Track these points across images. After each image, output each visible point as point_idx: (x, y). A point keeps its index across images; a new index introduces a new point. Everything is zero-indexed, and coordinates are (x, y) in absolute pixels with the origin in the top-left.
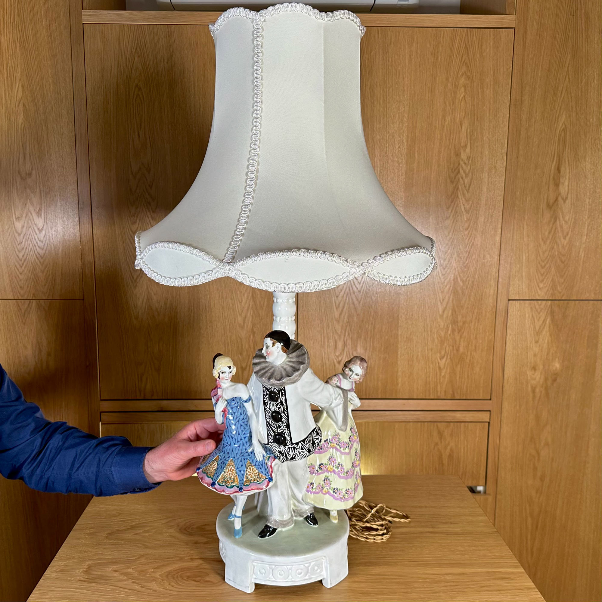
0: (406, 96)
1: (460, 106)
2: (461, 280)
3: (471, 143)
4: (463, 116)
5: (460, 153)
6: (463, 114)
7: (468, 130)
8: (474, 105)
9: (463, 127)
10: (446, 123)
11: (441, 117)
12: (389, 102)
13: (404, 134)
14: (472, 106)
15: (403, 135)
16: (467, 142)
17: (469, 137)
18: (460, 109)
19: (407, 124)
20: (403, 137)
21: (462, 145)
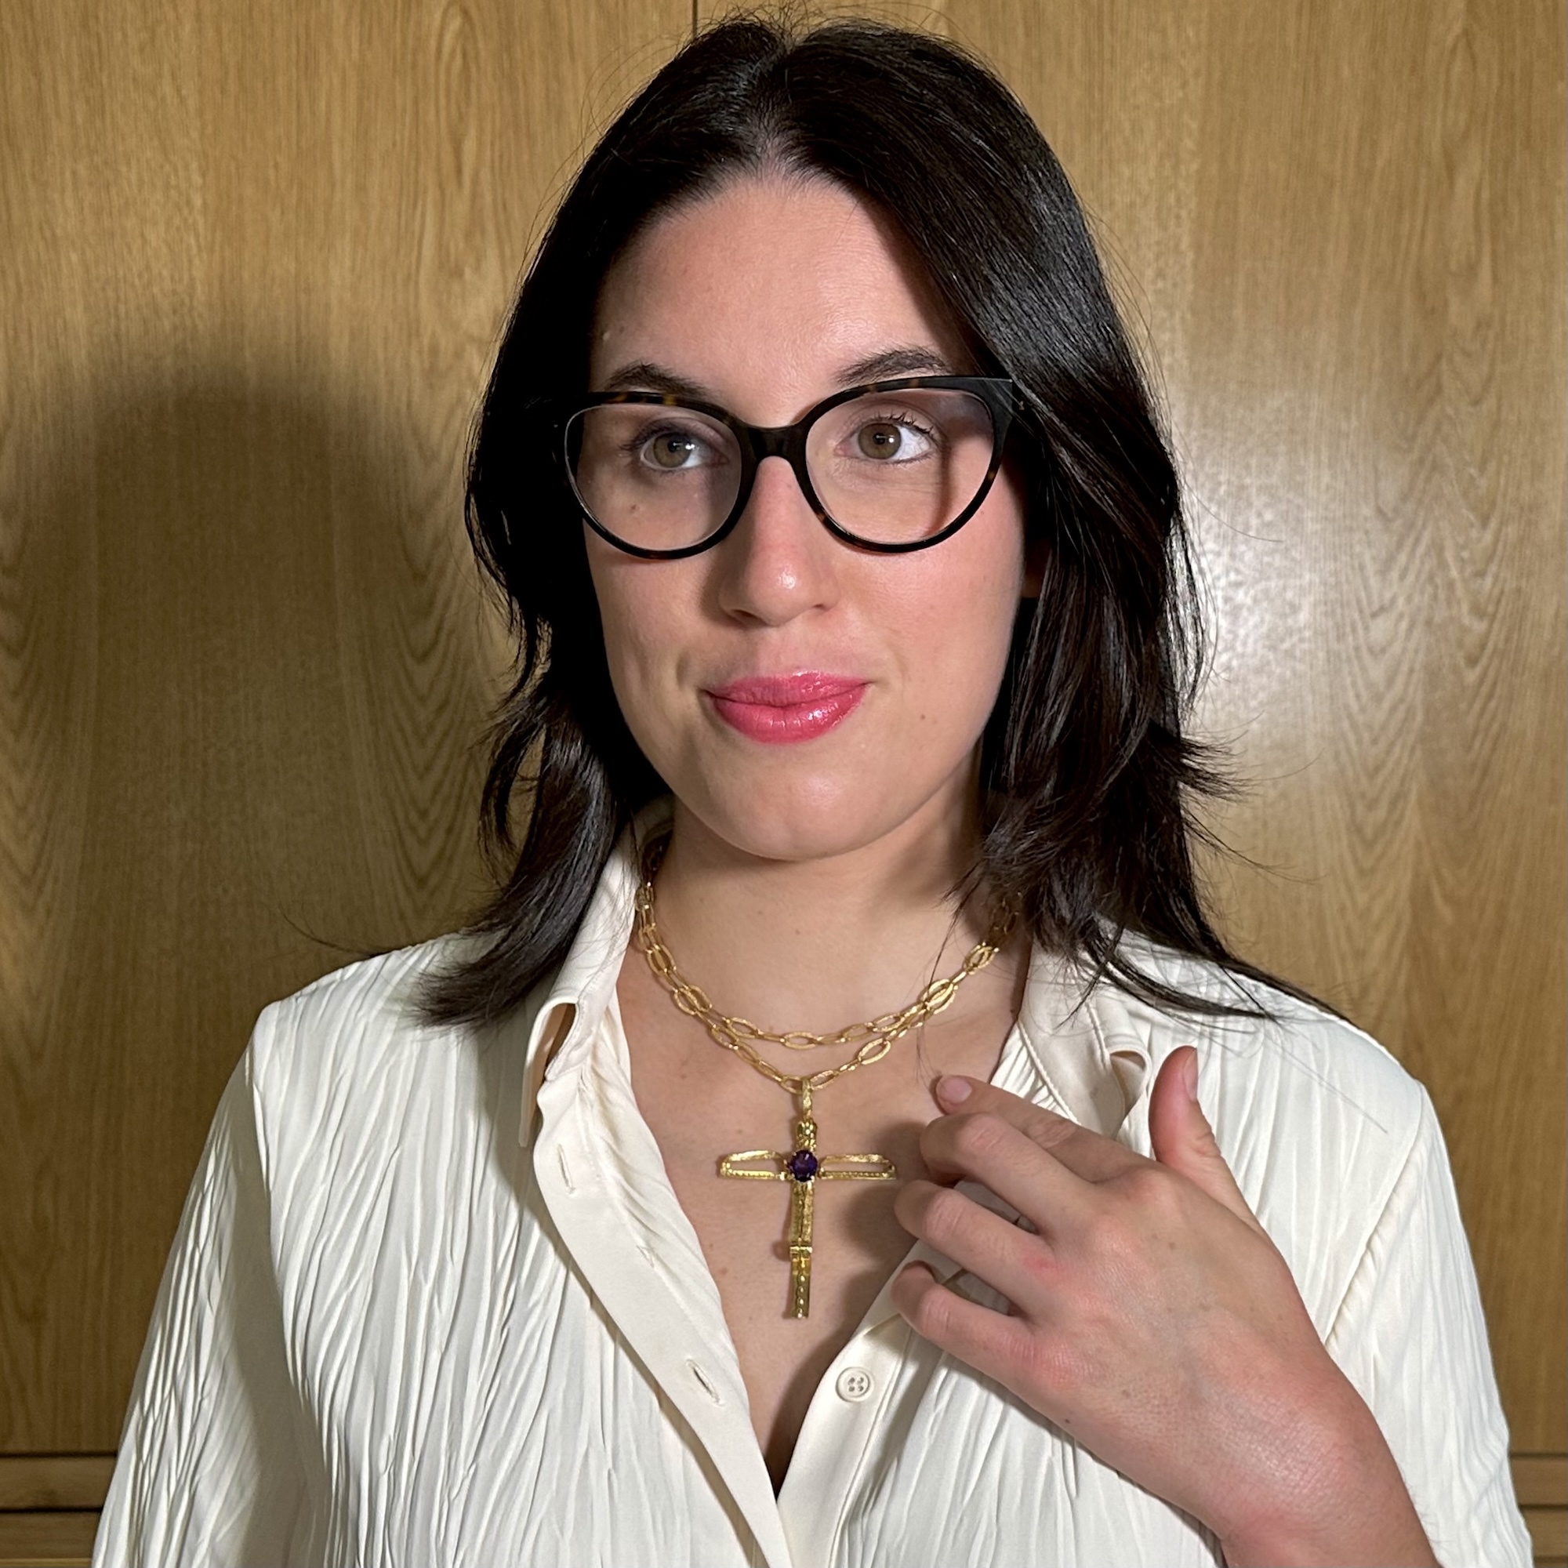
0: (1191, 33)
1: (1448, 82)
2: (1448, 898)
3: (1494, 253)
4: (1462, 124)
5: (1446, 304)
6: (1463, 117)
7: (1485, 195)
8: (1512, 76)
9: (1461, 183)
10: (1380, 163)
11: (1354, 134)
12: (1112, 62)
13: (1184, 213)
14: (1501, 77)
15: (1178, 217)
16: (1479, 251)
17: (1485, 227)
18: (1447, 92)
19: (1194, 166)
20: (1178, 225)
21: (1453, 267)
